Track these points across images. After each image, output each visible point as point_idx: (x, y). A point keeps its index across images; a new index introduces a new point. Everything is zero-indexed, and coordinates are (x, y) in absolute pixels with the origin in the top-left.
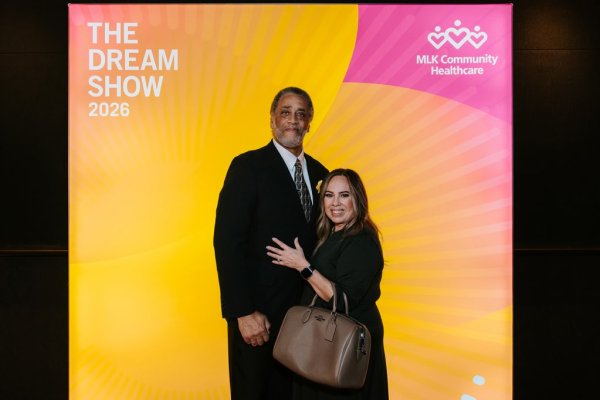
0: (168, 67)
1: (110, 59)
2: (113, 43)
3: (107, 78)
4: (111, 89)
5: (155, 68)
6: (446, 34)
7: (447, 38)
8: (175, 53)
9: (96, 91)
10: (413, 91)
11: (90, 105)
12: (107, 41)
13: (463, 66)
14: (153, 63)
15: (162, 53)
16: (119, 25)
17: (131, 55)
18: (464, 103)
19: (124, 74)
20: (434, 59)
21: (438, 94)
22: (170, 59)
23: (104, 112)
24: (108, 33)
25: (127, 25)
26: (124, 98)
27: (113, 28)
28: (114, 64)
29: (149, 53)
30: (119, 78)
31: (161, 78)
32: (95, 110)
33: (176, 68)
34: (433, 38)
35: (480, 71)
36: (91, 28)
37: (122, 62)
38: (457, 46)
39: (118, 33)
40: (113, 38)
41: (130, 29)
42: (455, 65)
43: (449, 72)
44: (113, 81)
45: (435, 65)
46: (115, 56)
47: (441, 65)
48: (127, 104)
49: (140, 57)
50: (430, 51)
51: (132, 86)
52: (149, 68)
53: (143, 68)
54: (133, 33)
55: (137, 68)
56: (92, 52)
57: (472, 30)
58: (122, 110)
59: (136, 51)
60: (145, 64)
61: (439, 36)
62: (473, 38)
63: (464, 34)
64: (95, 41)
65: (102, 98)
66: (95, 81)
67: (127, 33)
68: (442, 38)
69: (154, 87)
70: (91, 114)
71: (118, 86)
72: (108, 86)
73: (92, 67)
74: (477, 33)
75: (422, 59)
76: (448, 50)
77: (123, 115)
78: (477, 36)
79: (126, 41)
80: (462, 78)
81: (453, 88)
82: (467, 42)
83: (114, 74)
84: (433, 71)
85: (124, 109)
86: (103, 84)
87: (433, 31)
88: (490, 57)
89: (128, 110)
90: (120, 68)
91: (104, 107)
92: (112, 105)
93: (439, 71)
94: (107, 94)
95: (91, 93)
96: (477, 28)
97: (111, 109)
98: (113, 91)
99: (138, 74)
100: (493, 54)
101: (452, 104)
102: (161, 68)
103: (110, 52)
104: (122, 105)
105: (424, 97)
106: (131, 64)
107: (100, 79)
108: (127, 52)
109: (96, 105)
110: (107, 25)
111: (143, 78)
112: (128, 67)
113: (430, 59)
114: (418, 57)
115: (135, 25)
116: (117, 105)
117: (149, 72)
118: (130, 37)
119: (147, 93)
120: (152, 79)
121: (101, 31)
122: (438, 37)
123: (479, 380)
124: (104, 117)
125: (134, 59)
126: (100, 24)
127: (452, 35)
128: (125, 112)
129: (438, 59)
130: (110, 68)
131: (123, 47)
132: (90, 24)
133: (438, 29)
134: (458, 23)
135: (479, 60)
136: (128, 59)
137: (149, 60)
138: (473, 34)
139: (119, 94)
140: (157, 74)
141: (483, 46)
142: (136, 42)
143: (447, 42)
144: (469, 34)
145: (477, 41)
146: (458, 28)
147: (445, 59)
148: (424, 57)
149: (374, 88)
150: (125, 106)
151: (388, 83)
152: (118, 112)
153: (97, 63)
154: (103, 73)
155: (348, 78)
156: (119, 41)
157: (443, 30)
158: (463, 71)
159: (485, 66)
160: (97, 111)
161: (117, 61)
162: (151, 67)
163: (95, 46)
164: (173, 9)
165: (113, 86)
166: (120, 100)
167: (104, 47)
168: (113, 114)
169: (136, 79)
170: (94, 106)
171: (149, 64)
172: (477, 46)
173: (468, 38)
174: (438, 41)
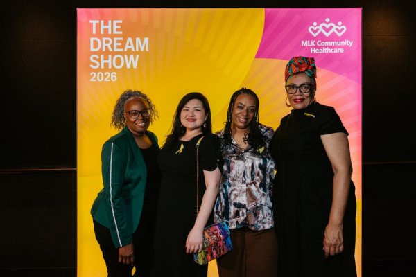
0: (142, 49)
1: (104, 44)
2: (106, 34)
3: (102, 56)
4: (105, 63)
5: (133, 50)
6: (320, 27)
7: (321, 30)
8: (146, 40)
9: (95, 65)
11: (91, 74)
12: (102, 32)
13: (331, 47)
14: (132, 47)
15: (138, 40)
16: (110, 22)
17: (118, 41)
18: (332, 71)
19: (114, 53)
20: (313, 43)
22: (143, 44)
23: (100, 78)
24: (103, 27)
25: (115, 22)
26: (113, 69)
27: (106, 24)
28: (106, 47)
29: (130, 40)
30: (110, 56)
31: (138, 56)
32: (95, 77)
33: (147, 50)
34: (312, 30)
35: (342, 50)
36: (92, 24)
37: (112, 46)
38: (328, 35)
39: (109, 27)
40: (106, 30)
41: (117, 24)
42: (326, 47)
43: (322, 51)
44: (106, 58)
45: (313, 47)
46: (107, 42)
47: (317, 47)
48: (115, 74)
49: (124, 43)
50: (310, 38)
51: (118, 61)
53: (126, 50)
54: (119, 27)
55: (121, 50)
56: (92, 39)
57: (337, 24)
58: (112, 77)
59: (121, 39)
60: (127, 47)
61: (316, 29)
62: (337, 29)
63: (331, 27)
64: (94, 32)
65: (97, 71)
66: (95, 58)
67: (115, 27)
68: (318, 30)
69: (132, 62)
70: (92, 80)
71: (109, 61)
72: (103, 61)
73: (92, 50)
74: (340, 26)
75: (305, 43)
76: (322, 37)
77: (112, 80)
78: (340, 28)
79: (115, 32)
80: (330, 54)
82: (334, 32)
83: (107, 53)
84: (312, 50)
85: (113, 77)
86: (99, 60)
88: (348, 42)
89: (116, 77)
90: (111, 50)
91: (100, 75)
92: (105, 74)
93: (316, 51)
94: (102, 67)
95: (92, 66)
96: (340, 23)
97: (105, 77)
98: (106, 65)
99: (122, 53)
100: (350, 40)
102: (137, 50)
103: (104, 39)
104: (112, 74)
106: (118, 47)
107: (98, 57)
108: (116, 39)
109: (95, 74)
110: (102, 22)
111: (126, 56)
112: (116, 50)
113: (310, 44)
114: (303, 42)
115: (121, 22)
116: (109, 74)
117: (129, 52)
118: (117, 30)
119: (128, 66)
120: (132, 57)
121: (98, 26)
122: (315, 29)
124: (101, 82)
125: (120, 44)
126: (98, 22)
127: (324, 27)
128: (114, 78)
129: (315, 43)
130: (104, 50)
131: (113, 36)
132: (91, 22)
133: (315, 24)
134: (328, 20)
135: (341, 43)
136: (116, 44)
137: (130, 45)
138: (337, 27)
139: (110, 67)
140: (135, 54)
141: (343, 35)
142: (121, 33)
143: (321, 32)
144: (335, 27)
145: (340, 31)
146: (327, 23)
147: (320, 43)
148: (307, 42)
151: (284, 58)
152: (110, 78)
153: (95, 46)
154: (99, 53)
155: (258, 56)
156: (110, 32)
157: (318, 25)
158: (331, 51)
159: (345, 47)
160: (96, 78)
161: (109, 45)
162: (131, 49)
163: (94, 36)
164: (145, 12)
165: (106, 61)
166: (110, 71)
167: (100, 36)
168: (106, 80)
169: (121, 57)
170: (93, 75)
171: (130, 47)
172: (340, 35)
173: (334, 30)
174: (315, 32)
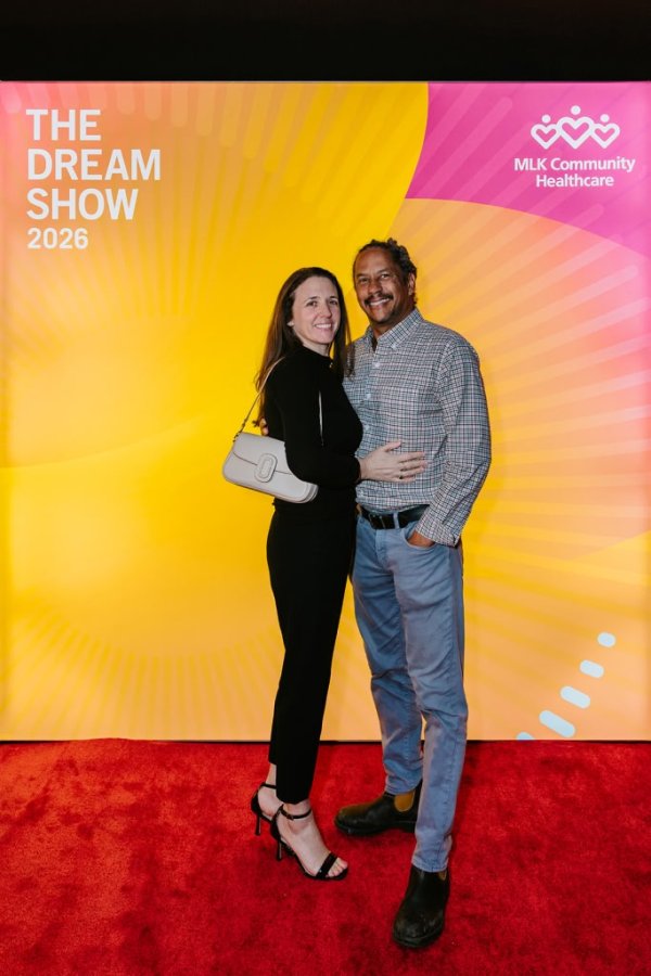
0: (146, 175)
1: (60, 163)
2: (64, 141)
3: (55, 192)
4: (60, 208)
5: (125, 177)
6: (558, 127)
7: (561, 133)
8: (155, 154)
9: (38, 211)
10: (509, 211)
11: (30, 232)
12: (55, 137)
13: (583, 174)
14: (122, 170)
15: (136, 154)
16: (72, 113)
17: (91, 158)
18: (585, 229)
19: (81, 185)
20: (541, 164)
21: (545, 216)
22: (149, 164)
23: (50, 242)
24: (56, 124)
25: (84, 113)
26: (80, 222)
27: (64, 117)
28: (64, 171)
29: (117, 154)
30: (72, 192)
31: (135, 192)
32: (37, 240)
33: (157, 177)
34: (540, 132)
35: (609, 181)
36: (32, 117)
37: (77, 168)
38: (575, 144)
39: (71, 125)
40: (63, 132)
41: (89, 118)
42: (571, 173)
43: (562, 183)
44: (64, 196)
45: (542, 173)
46: (66, 158)
47: (550, 173)
48: (85, 232)
49: (103, 162)
50: (534, 151)
51: (91, 203)
52: (116, 177)
53: (108, 177)
54: (93, 124)
55: (98, 177)
56: (32, 153)
57: (597, 120)
58: (77, 238)
59: (98, 152)
60: (111, 171)
61: (549, 129)
62: (598, 132)
63: (585, 127)
64: (37, 136)
65: (48, 222)
66: (37, 196)
67: (84, 124)
68: (553, 132)
69: (124, 205)
70: (32, 245)
71: (71, 203)
72: (56, 203)
73: (32, 176)
74: (605, 124)
75: (519, 165)
76: (561, 149)
77: (79, 246)
78: (605, 129)
79: (84, 137)
80: (581, 191)
81: (569, 207)
82: (590, 139)
83: (65, 186)
84: (539, 181)
85: (80, 239)
86: (48, 201)
87: (540, 122)
88: (623, 160)
89: (84, 238)
90: (74, 176)
91: (50, 234)
92: (62, 232)
93: (548, 182)
94: (55, 216)
95: (31, 214)
96: (605, 118)
97: (61, 238)
98: (64, 211)
99: (101, 185)
100: (629, 157)
101: (567, 231)
102: (134, 177)
103: (59, 153)
104: (78, 231)
105: (525, 221)
106: (91, 171)
107: (44, 194)
108: (85, 153)
109: (39, 231)
110: (55, 113)
111: (109, 192)
112: (85, 176)
113: (535, 165)
114: (517, 161)
115: (97, 112)
116: (70, 231)
117: (117, 183)
118: (90, 131)
119: (114, 215)
120: (122, 193)
121: (46, 121)
122: (546, 130)
123: (606, 640)
124: (51, 250)
125: (95, 164)
126: (45, 112)
127: (566, 127)
128: (81, 242)
129: (547, 164)
130: (59, 176)
131: (78, 146)
132: (29, 112)
133: (546, 119)
134: (576, 110)
135: (607, 165)
136: (86, 164)
137: (117, 165)
138: (599, 126)
139: (72, 216)
140: (129, 186)
141: (613, 144)
142: (97, 138)
143: (561, 139)
144: (593, 126)
145: (604, 137)
146: (576, 118)
147: (557, 164)
148: (526, 160)
149: (452, 207)
150: (81, 234)
151: (472, 200)
152: (72, 242)
154: (48, 184)
155: (413, 193)
156: (72, 137)
157: (554, 121)
158: (584, 182)
159: (617, 174)
160: (40, 241)
161: (69, 166)
162: (120, 175)
163: (37, 145)
164: (153, 89)
165: (64, 203)
166: (74, 225)
167: (49, 146)
168: (63, 245)
169: (98, 193)
170: (35, 234)
171: (117, 171)
172: (604, 144)
173: (591, 132)
174: (546, 137)
